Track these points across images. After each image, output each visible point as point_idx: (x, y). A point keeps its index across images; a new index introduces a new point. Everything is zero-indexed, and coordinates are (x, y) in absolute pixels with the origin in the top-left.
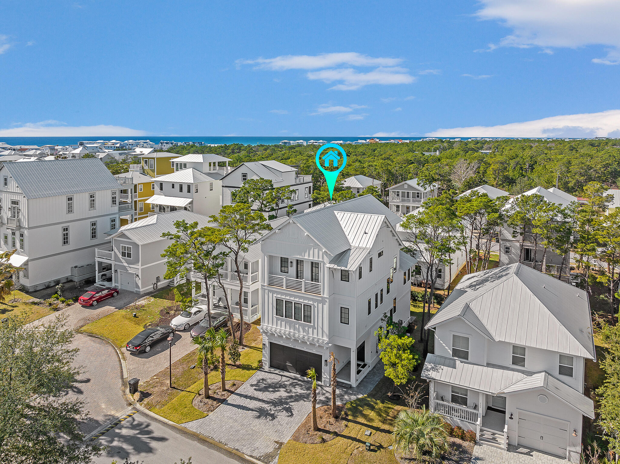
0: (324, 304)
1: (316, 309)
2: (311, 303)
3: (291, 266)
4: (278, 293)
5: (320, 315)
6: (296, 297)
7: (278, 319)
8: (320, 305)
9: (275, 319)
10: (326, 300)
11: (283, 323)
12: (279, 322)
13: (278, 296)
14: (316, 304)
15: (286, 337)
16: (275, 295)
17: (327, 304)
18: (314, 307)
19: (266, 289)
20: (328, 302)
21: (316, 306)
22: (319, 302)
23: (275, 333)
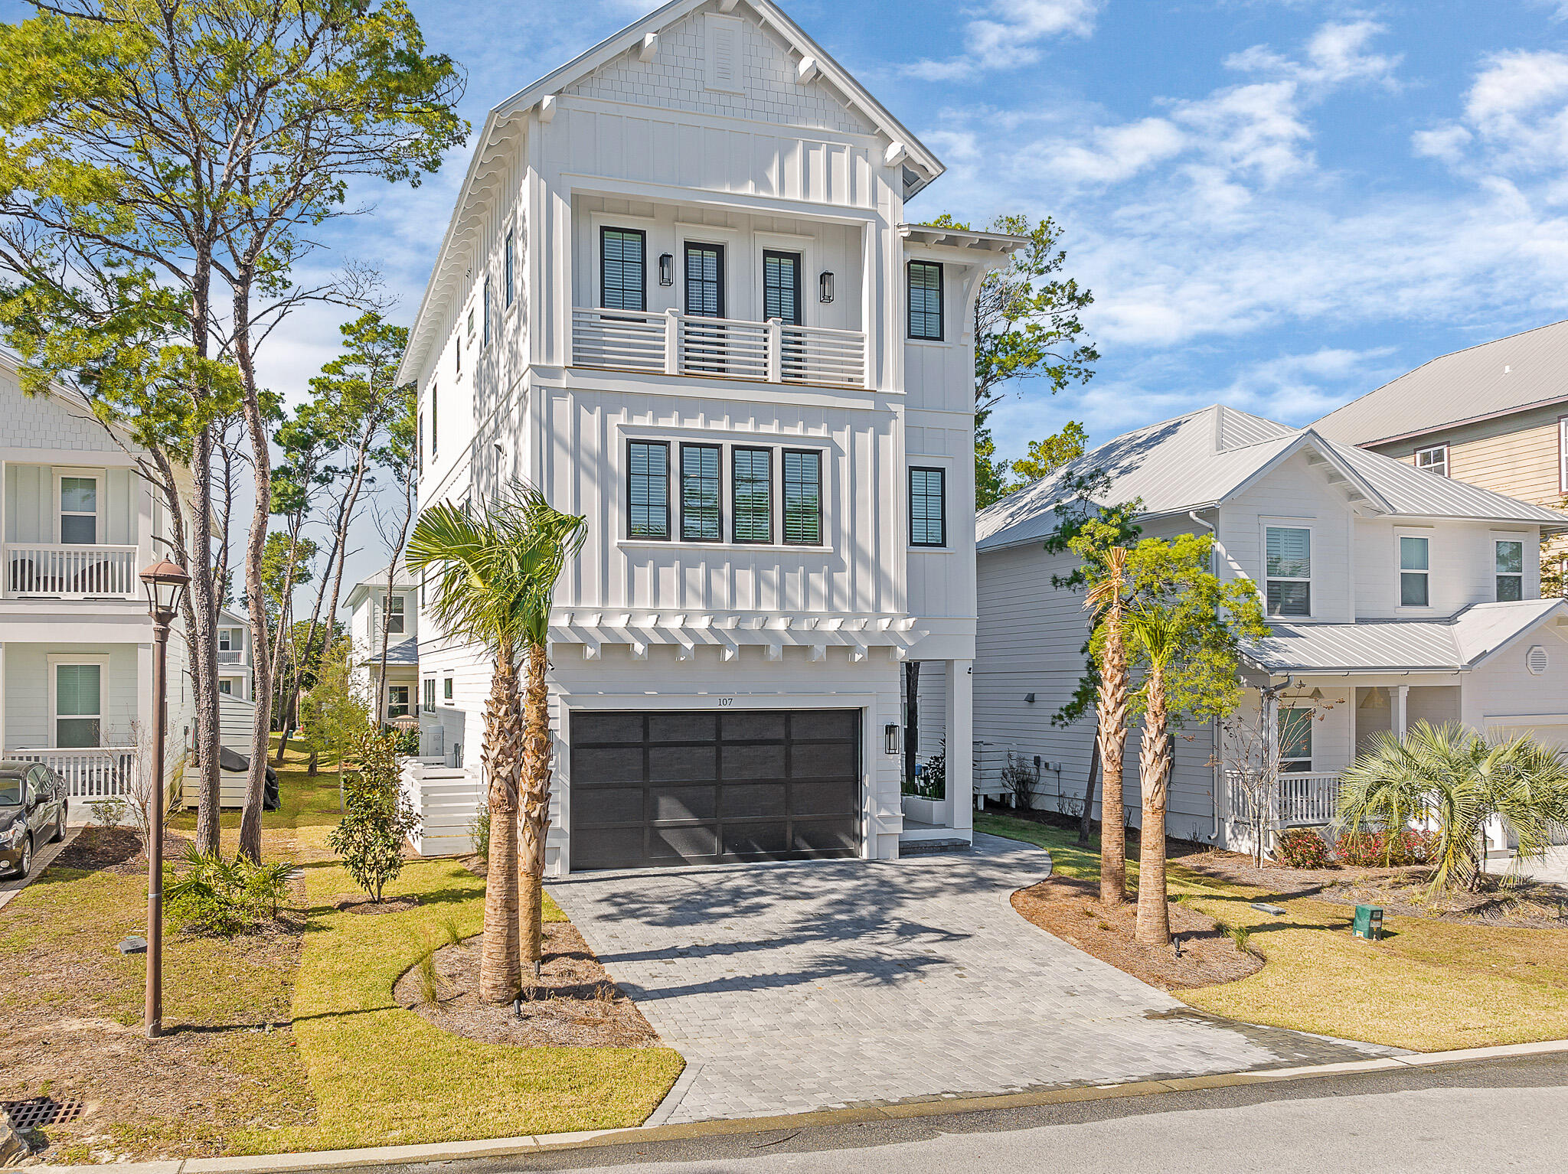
0: (882, 430)
1: (845, 463)
2: (822, 432)
3: (665, 281)
4: (636, 403)
5: (866, 491)
6: (738, 411)
7: (635, 561)
8: (866, 439)
9: (619, 562)
10: (893, 407)
11: (670, 575)
12: (645, 574)
13: (638, 421)
14: (843, 438)
15: (700, 647)
16: (621, 419)
17: (898, 426)
18: (837, 452)
19: (562, 393)
20: (901, 415)
21: (846, 448)
22: (858, 421)
23: (629, 638)
